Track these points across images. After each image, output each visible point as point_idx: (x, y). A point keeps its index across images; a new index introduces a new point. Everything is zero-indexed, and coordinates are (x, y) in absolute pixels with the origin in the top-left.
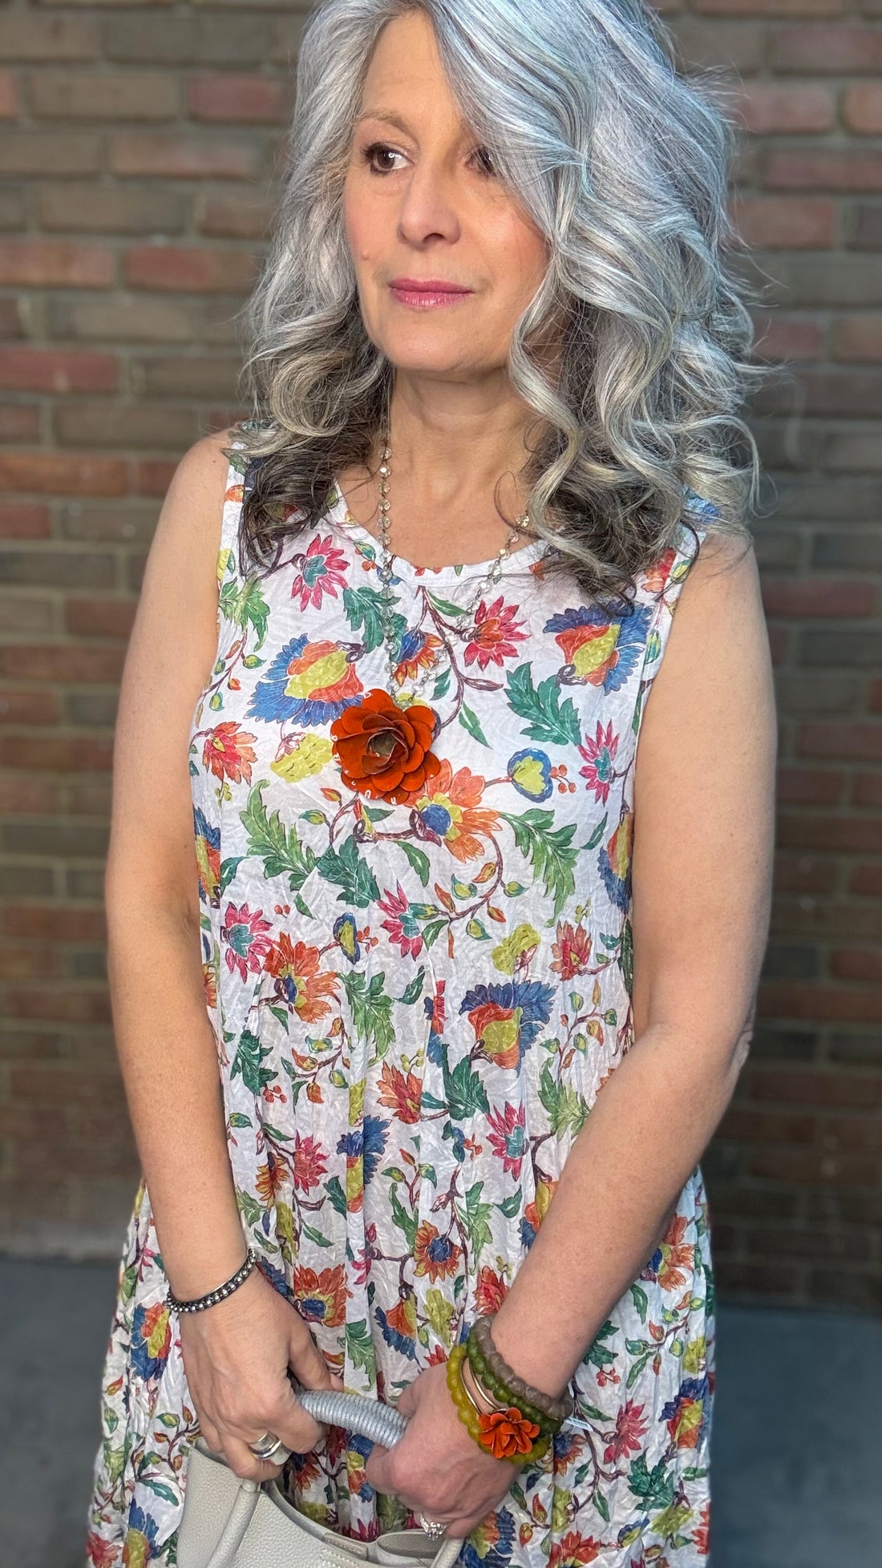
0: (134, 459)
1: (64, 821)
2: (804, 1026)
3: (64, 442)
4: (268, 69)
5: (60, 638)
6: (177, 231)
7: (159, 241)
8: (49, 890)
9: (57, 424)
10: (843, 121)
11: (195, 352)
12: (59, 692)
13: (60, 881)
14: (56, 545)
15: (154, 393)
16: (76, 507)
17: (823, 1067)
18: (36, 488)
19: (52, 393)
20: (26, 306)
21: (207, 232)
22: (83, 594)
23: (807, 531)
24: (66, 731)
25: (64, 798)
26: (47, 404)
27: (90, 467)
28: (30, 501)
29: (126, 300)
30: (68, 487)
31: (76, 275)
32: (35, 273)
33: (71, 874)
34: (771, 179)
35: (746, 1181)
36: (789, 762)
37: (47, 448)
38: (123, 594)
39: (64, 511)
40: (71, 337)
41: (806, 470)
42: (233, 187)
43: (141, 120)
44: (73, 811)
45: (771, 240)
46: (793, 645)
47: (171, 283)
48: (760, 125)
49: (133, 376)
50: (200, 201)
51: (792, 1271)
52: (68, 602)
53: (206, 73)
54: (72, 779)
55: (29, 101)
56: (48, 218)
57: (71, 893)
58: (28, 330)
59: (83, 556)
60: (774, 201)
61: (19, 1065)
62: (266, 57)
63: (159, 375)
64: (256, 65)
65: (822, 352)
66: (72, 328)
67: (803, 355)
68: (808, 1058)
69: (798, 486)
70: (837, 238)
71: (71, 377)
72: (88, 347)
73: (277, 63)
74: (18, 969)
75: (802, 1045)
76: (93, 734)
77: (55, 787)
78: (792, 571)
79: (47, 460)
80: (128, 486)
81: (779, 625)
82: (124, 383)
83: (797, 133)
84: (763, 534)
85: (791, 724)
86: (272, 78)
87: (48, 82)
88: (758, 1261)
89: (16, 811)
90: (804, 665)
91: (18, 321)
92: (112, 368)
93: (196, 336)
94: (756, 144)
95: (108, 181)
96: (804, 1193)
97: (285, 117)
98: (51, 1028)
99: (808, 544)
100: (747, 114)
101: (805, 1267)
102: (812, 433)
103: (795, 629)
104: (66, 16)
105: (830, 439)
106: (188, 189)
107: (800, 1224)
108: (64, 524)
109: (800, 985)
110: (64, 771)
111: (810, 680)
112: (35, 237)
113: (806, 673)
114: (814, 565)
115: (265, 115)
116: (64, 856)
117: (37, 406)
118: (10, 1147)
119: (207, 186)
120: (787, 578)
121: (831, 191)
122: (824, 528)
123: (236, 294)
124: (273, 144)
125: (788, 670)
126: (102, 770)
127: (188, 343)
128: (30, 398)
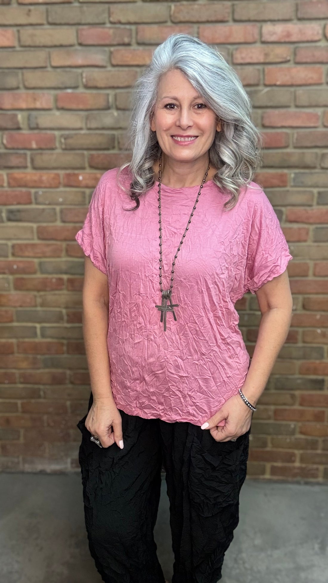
0: (62, 173)
1: (39, 309)
2: (320, 377)
3: (34, 168)
4: (108, 25)
5: (36, 241)
6: (76, 87)
7: (69, 91)
8: (35, 335)
9: (32, 160)
10: (325, 35)
11: (83, 132)
12: (36, 261)
13: (38, 332)
14: (34, 206)
15: (68, 149)
16: (40, 191)
18: (25, 186)
19: (31, 149)
20: (20, 117)
21: (86, 87)
22: (44, 224)
23: (315, 191)
24: (39, 275)
25: (39, 300)
26: (29, 153)
27: (46, 176)
28: (24, 190)
29: (58, 113)
30: (37, 185)
31: (38, 105)
32: (24, 106)
33: (42, 328)
34: (298, 59)
35: (298, 436)
36: (311, 278)
37: (29, 170)
38: (59, 224)
39: (36, 193)
40: (37, 128)
41: (314, 168)
42: (96, 70)
43: (61, 46)
44: (42, 305)
45: (299, 82)
46: (311, 233)
47: (74, 106)
48: (294, 38)
49: (61, 142)
50: (84, 75)
51: (317, 469)
52: (38, 228)
53: (85, 27)
54: (42, 293)
55: (19, 40)
56: (27, 84)
57: (43, 336)
58: (21, 126)
59: (43, 210)
60: (299, 67)
61: (25, 401)
62: (107, 21)
63: (70, 141)
64: (104, 24)
65: (320, 124)
66: (37, 124)
67: (312, 125)
68: (321, 389)
69: (311, 174)
70: (324, 80)
71: (37, 143)
72: (44, 132)
73: (111, 23)
74: (24, 365)
75: (319, 384)
76: (50, 276)
77: (35, 296)
78: (310, 206)
79: (29, 174)
80: (60, 183)
81: (306, 226)
82: (57, 145)
83: (308, 42)
84: (299, 192)
85: (311, 264)
86: (110, 28)
87: (26, 33)
88: (304, 465)
89: (21, 306)
90: (315, 241)
91: (18, 123)
92: (53, 139)
93: (84, 126)
94: (292, 46)
95: (49, 69)
96: (320, 440)
97: (115, 43)
98: (36, 386)
99: (316, 195)
100: (289, 35)
101: (321, 468)
102: (316, 154)
103: (312, 227)
104: (32, 8)
105: (323, 155)
106: (79, 70)
107: (319, 451)
108: (36, 199)
109: (318, 362)
110: (39, 291)
111: (318, 246)
112: (22, 91)
113: (316, 244)
114: (318, 204)
115: (107, 42)
116: (39, 322)
117: (25, 154)
118: (22, 432)
119: (86, 70)
120: (308, 208)
121: (322, 63)
122: (322, 190)
123: (98, 109)
124: (111, 53)
125: (309, 243)
126: (53, 290)
127: (81, 129)
128: (22, 152)
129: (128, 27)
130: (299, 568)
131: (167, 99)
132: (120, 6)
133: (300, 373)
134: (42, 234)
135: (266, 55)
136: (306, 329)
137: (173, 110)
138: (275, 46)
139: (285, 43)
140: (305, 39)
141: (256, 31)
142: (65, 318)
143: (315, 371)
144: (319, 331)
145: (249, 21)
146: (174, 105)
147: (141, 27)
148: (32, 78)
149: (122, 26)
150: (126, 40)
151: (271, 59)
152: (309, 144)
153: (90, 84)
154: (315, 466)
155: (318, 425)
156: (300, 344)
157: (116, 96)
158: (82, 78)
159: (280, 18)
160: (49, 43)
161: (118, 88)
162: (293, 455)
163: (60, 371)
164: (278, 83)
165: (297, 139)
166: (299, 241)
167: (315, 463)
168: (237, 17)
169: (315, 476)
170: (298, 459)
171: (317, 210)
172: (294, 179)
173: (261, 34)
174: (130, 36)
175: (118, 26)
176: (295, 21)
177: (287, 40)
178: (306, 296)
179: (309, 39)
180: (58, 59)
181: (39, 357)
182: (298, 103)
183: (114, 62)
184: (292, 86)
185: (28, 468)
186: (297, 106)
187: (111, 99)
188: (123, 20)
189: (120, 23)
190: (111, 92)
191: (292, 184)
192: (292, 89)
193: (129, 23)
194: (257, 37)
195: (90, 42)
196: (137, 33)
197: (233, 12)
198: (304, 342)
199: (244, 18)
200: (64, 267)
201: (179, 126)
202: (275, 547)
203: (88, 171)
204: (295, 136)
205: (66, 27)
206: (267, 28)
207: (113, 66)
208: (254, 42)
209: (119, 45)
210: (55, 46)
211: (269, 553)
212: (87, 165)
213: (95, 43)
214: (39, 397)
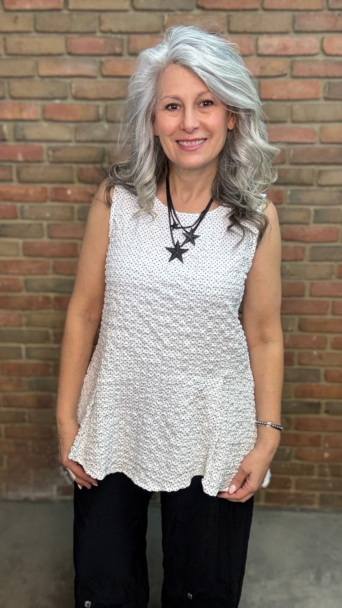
0: (49, 186)
1: (24, 328)
2: (316, 400)
3: (21, 181)
4: (99, 34)
5: (22, 258)
6: (64, 98)
7: (58, 102)
8: (20, 357)
9: (18, 173)
10: (322, 49)
11: (72, 144)
12: (21, 278)
13: (23, 352)
14: (19, 221)
15: (57, 162)
16: (27, 206)
17: (323, 416)
18: (11, 200)
19: (17, 162)
20: (6, 128)
21: (76, 98)
22: (30, 240)
23: (312, 208)
24: (24, 294)
25: (24, 320)
26: (14, 166)
27: (33, 190)
28: (9, 204)
29: (45, 125)
30: (23, 199)
31: (25, 116)
32: (9, 116)
33: (27, 349)
34: (295, 73)
35: (294, 461)
36: (307, 298)
37: (15, 184)
38: (46, 239)
39: (22, 208)
40: (24, 139)
41: (311, 185)
42: (86, 80)
43: (49, 55)
44: (28, 325)
45: (295, 97)
46: (307, 253)
47: (63, 118)
48: (290, 52)
49: (48, 155)
50: (74, 85)
51: (313, 496)
52: (24, 244)
53: (75, 36)
54: (27, 312)
55: (5, 48)
56: (14, 94)
57: (28, 357)
58: (7, 137)
59: (30, 225)
60: (296, 81)
61: (8, 425)
62: (97, 29)
63: (58, 154)
64: (94, 32)
65: (317, 139)
66: (24, 136)
67: (309, 141)
68: (317, 412)
69: (308, 191)
70: (321, 95)
71: (24, 156)
72: (30, 144)
73: (102, 32)
74: (8, 387)
75: (315, 408)
76: (35, 294)
77: (20, 316)
78: (307, 224)
79: (15, 188)
80: (47, 197)
81: (302, 245)
82: (45, 157)
83: (305, 55)
84: (295, 210)
85: (307, 283)
86: (100, 37)
87: (13, 40)
88: (299, 492)
89: (5, 326)
90: (312, 260)
91: (3, 134)
92: (40, 151)
93: (72, 138)
94: (289, 60)
95: (37, 79)
96: (316, 465)
97: (106, 52)
98: (21, 410)
99: (313, 213)
100: (285, 48)
101: (317, 494)
102: (313, 170)
103: (308, 246)
104: (19, 14)
105: (320, 173)
106: (68, 81)
107: (315, 477)
108: (22, 213)
109: (314, 384)
110: (24, 309)
111: (315, 266)
112: (8, 101)
113: (313, 263)
114: (315, 222)
115: (98, 51)
116: (24, 342)
117: (11, 167)
118: (5, 458)
119: (76, 80)
120: (304, 227)
121: (318, 77)
122: (318, 207)
123: (88, 121)
124: (102, 63)
125: (306, 262)
126: (39, 308)
127: (70, 141)
128: (8, 164)
129: (119, 36)
130: (294, 599)
131: (168, 99)
132: (111, 15)
133: (296, 396)
134: (28, 251)
135: (262, 68)
136: (303, 351)
137: (176, 111)
138: (272, 59)
139: (282, 56)
140: (301, 52)
141: (252, 43)
142: (52, 338)
143: (311, 394)
144: (315, 353)
145: (245, 32)
146: (177, 105)
147: (133, 37)
148: (19, 88)
149: (113, 36)
150: (118, 50)
151: (267, 72)
152: (305, 161)
153: (80, 95)
154: (311, 493)
155: (314, 450)
156: (296, 366)
157: (106, 108)
158: (71, 88)
159: (277, 30)
160: (37, 52)
161: (109, 99)
162: (288, 481)
163: (46, 394)
164: (274, 97)
165: (293, 155)
166: (296, 260)
167: (311, 489)
168: (232, 28)
169: (311, 503)
170: (293, 485)
171: (313, 228)
172: (291, 196)
173: (257, 47)
174: (122, 46)
175: (109, 35)
176: (292, 34)
177: (284, 53)
178: (302, 317)
179: (306, 52)
180: (46, 68)
181: (24, 379)
182: (295, 118)
183: (105, 73)
184: (288, 100)
185: (11, 495)
186: (294, 122)
187: (101, 111)
188: (114, 29)
189: (111, 32)
190: (101, 104)
191: (288, 201)
192: (289, 104)
193: (121, 33)
194: (253, 49)
195: (80, 51)
196: (129, 43)
197: (229, 23)
198: (300, 364)
199: (240, 29)
200: (51, 285)
201: (184, 130)
202: (270, 578)
203: (77, 185)
204: (292, 152)
205: (54, 35)
206: (263, 41)
207: (104, 76)
208: (251, 55)
209: (110, 55)
210: (43, 55)
211: (263, 583)
212: (75, 179)
213: (85, 52)
214: (24, 421)
